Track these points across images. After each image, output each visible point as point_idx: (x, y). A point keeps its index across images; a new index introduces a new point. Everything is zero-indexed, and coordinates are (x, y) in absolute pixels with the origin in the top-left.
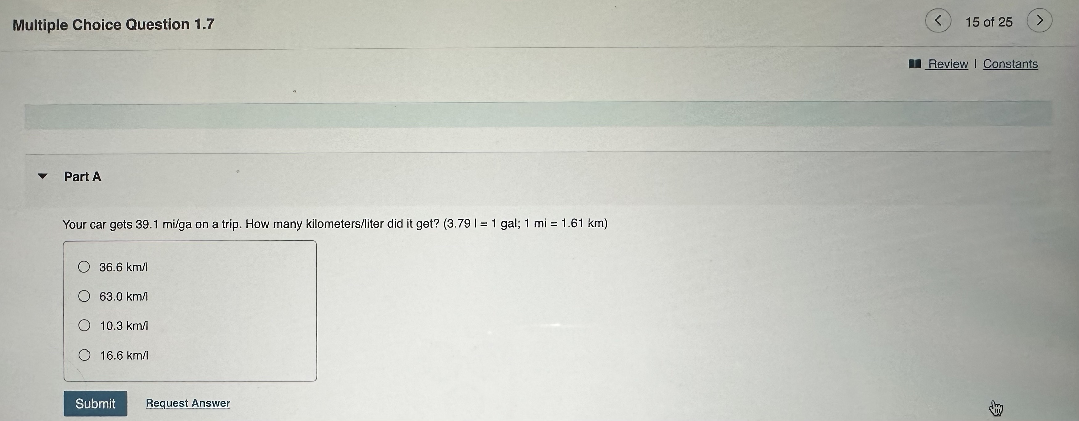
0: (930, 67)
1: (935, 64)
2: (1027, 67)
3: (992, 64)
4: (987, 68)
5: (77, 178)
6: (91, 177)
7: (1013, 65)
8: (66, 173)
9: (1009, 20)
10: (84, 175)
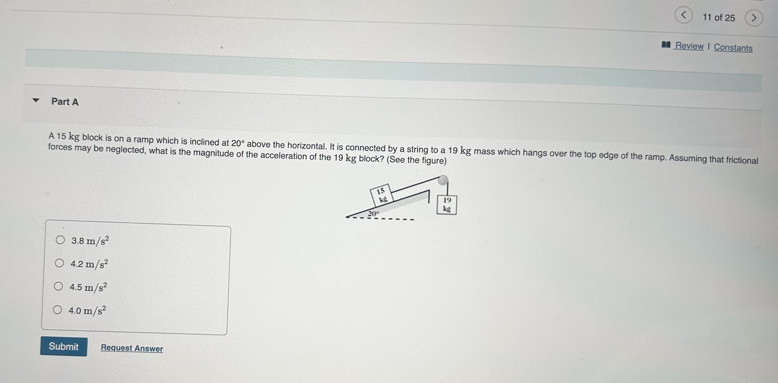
0: (676, 47)
1: (680, 45)
2: (745, 50)
3: (720, 47)
4: (717, 50)
5: (61, 102)
6: (71, 102)
7: (735, 49)
8: (53, 98)
9: (732, 16)
10: (66, 101)
